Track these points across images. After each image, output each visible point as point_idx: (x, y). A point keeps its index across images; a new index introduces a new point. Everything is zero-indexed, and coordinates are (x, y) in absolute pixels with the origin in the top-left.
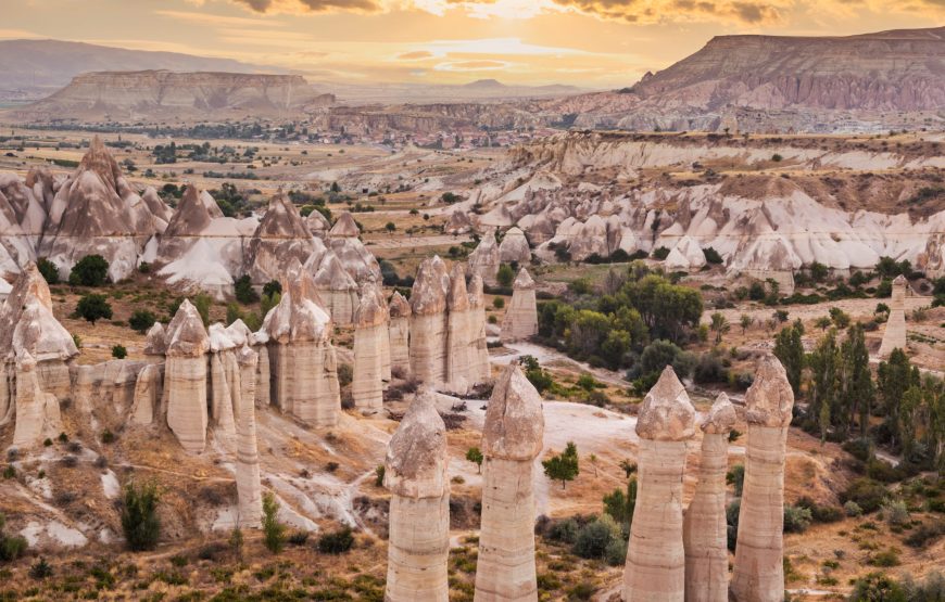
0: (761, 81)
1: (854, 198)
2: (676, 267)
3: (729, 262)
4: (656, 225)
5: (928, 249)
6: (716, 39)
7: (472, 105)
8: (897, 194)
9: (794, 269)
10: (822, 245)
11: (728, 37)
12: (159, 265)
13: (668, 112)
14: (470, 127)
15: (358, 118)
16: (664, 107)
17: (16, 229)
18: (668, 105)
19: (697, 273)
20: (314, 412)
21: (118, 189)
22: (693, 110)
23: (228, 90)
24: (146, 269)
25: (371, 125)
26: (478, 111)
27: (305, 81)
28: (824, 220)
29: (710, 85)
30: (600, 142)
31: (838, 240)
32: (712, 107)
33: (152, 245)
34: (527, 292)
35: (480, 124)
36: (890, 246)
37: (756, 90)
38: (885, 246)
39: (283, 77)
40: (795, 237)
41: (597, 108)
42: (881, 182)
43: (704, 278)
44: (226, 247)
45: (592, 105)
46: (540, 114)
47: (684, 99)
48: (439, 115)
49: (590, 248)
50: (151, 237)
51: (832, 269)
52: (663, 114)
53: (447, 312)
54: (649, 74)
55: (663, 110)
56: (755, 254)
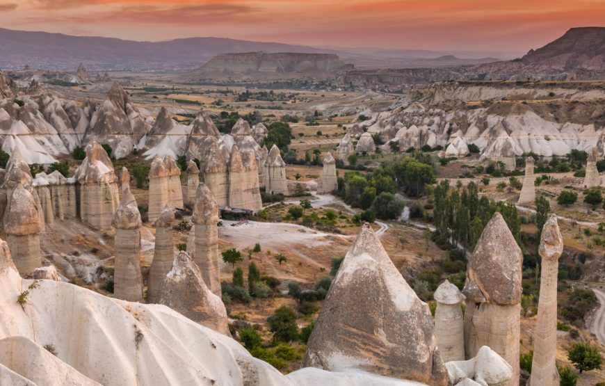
0: (597, 54)
1: (564, 115)
2: (450, 155)
3: (483, 152)
4: (449, 132)
5: (598, 145)
6: (572, 29)
7: (427, 69)
8: (591, 113)
9: (516, 156)
10: (538, 142)
11: (579, 28)
12: (144, 150)
13: (540, 72)
14: (424, 81)
15: (360, 77)
16: (538, 69)
17: (71, 131)
18: (540, 68)
19: (463, 158)
20: (99, 221)
21: (125, 109)
22: (555, 71)
23: (295, 63)
24: (135, 153)
25: (368, 81)
26: (430, 72)
27: (338, 57)
28: (543, 128)
29: (566, 57)
30: (458, 87)
31: (548, 140)
32: (566, 69)
33: (143, 140)
34: (330, 166)
35: (430, 80)
36: (581, 144)
37: (593, 59)
38: (579, 143)
39: (325, 55)
40: (521, 137)
41: (499, 70)
42: (583, 106)
43: (466, 161)
44: (178, 140)
45: (496, 68)
46: (466, 74)
47: (550, 65)
48: (407, 75)
49: (409, 144)
50: (143, 135)
51: (542, 156)
52: (537, 73)
53: (228, 172)
54: (532, 50)
55: (537, 71)
56: (494, 147)
